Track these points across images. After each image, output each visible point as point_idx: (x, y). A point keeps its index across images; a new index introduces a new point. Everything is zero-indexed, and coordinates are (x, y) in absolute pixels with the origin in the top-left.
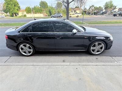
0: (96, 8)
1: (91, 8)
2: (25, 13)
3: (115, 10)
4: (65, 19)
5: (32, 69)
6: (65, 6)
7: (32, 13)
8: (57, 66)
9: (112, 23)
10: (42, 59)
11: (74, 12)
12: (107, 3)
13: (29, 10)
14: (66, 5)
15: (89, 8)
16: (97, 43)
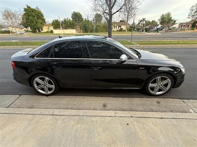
0: (148, 23)
1: (142, 22)
2: (51, 28)
3: (174, 26)
4: (106, 37)
5: (50, 123)
6: (107, 19)
7: (61, 28)
8: (93, 118)
9: (172, 44)
10: (70, 101)
11: (117, 28)
12: (163, 15)
13: (56, 25)
14: (108, 17)
15: (139, 23)
16: (159, 78)
